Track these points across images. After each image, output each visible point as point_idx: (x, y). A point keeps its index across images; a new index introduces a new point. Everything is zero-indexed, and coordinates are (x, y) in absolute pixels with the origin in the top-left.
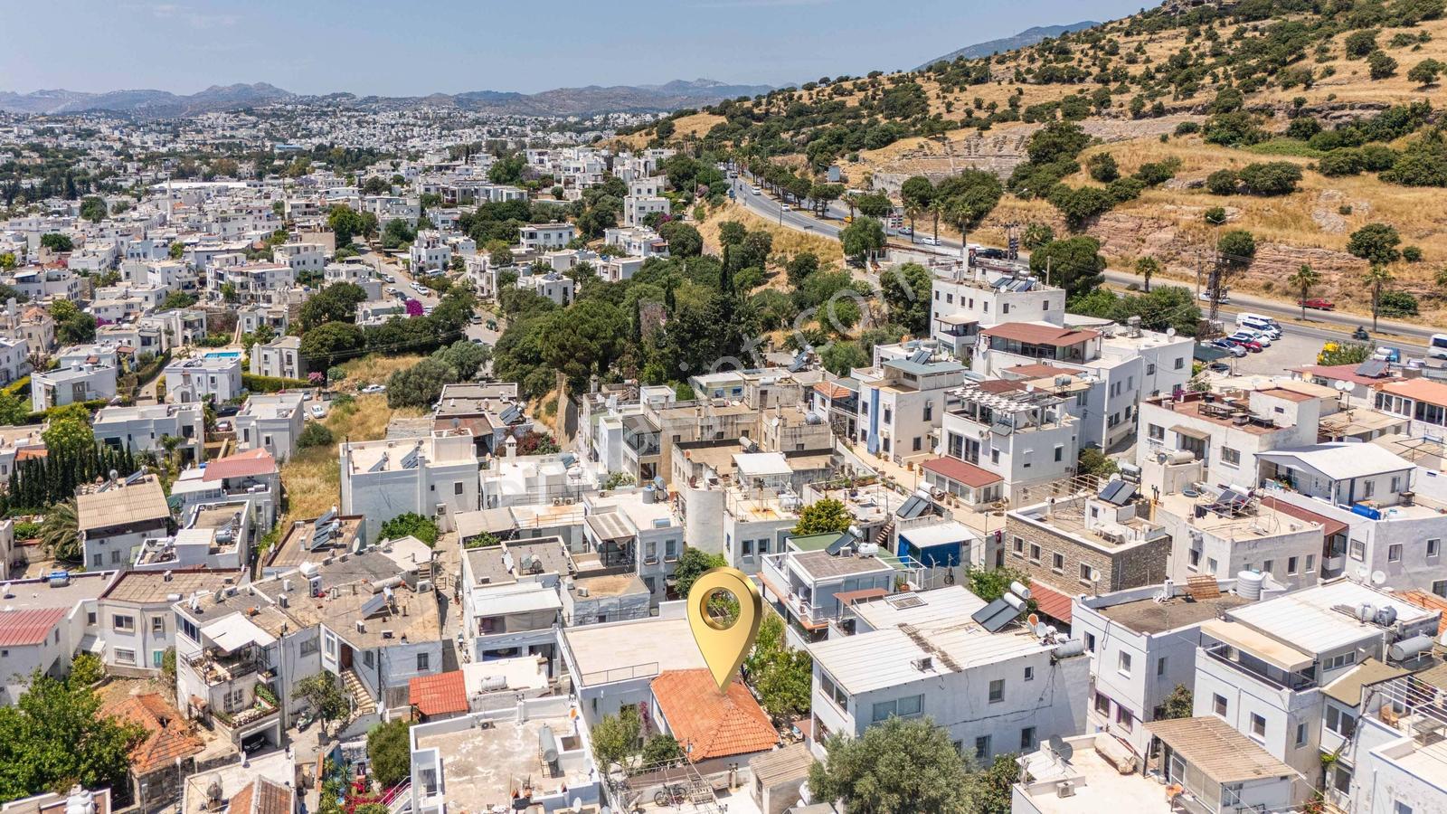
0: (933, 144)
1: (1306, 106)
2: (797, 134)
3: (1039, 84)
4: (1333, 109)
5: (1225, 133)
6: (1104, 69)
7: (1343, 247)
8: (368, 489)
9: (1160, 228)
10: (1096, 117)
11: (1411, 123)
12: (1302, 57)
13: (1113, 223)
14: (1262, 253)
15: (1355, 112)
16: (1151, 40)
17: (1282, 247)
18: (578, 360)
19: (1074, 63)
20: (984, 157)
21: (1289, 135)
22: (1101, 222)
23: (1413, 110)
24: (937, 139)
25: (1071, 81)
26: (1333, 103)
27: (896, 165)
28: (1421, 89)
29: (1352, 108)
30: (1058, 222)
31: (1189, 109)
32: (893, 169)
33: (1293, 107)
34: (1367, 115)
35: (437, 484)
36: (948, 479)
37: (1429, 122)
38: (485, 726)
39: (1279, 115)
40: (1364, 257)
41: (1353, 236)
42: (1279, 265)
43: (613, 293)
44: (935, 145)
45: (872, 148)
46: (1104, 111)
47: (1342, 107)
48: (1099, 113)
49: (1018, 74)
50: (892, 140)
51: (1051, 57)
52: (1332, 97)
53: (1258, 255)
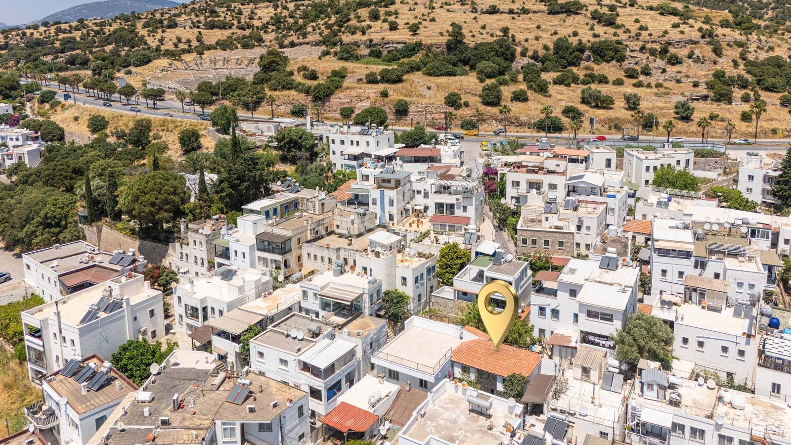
0: (176, 62)
1: (373, 42)
2: (57, 57)
3: (208, 29)
4: (386, 44)
5: (345, 55)
6: (239, 22)
7: (443, 103)
8: (90, 335)
9: (361, 101)
10: (259, 47)
11: (416, 50)
12: (349, 20)
13: (338, 100)
14: (412, 108)
15: (395, 45)
16: (256, 8)
17: (419, 105)
18: (166, 211)
19: (221, 18)
20: (207, 69)
21: (370, 56)
22: (331, 100)
23: (416, 44)
24: (178, 60)
25: (224, 28)
26: (385, 41)
27: (160, 75)
28: (412, 35)
29: (393, 43)
30: (308, 102)
31: (308, 43)
32: (159, 78)
33: (368, 42)
34: (400, 46)
35: (138, 315)
36: (447, 225)
37: (422, 49)
38: (422, 416)
39: (362, 46)
40: (452, 106)
41: (446, 98)
42: (420, 113)
43: (60, 170)
44: (178, 64)
45: (137, 66)
46: (263, 44)
47: (389, 43)
48: (260, 45)
49: (193, 23)
50: (149, 61)
51: (207, 14)
52: (383, 39)
53: (410, 109)
